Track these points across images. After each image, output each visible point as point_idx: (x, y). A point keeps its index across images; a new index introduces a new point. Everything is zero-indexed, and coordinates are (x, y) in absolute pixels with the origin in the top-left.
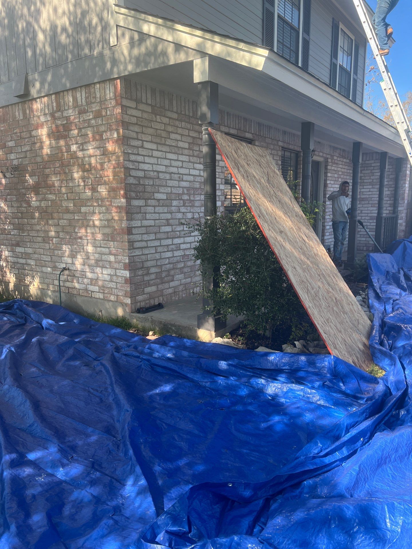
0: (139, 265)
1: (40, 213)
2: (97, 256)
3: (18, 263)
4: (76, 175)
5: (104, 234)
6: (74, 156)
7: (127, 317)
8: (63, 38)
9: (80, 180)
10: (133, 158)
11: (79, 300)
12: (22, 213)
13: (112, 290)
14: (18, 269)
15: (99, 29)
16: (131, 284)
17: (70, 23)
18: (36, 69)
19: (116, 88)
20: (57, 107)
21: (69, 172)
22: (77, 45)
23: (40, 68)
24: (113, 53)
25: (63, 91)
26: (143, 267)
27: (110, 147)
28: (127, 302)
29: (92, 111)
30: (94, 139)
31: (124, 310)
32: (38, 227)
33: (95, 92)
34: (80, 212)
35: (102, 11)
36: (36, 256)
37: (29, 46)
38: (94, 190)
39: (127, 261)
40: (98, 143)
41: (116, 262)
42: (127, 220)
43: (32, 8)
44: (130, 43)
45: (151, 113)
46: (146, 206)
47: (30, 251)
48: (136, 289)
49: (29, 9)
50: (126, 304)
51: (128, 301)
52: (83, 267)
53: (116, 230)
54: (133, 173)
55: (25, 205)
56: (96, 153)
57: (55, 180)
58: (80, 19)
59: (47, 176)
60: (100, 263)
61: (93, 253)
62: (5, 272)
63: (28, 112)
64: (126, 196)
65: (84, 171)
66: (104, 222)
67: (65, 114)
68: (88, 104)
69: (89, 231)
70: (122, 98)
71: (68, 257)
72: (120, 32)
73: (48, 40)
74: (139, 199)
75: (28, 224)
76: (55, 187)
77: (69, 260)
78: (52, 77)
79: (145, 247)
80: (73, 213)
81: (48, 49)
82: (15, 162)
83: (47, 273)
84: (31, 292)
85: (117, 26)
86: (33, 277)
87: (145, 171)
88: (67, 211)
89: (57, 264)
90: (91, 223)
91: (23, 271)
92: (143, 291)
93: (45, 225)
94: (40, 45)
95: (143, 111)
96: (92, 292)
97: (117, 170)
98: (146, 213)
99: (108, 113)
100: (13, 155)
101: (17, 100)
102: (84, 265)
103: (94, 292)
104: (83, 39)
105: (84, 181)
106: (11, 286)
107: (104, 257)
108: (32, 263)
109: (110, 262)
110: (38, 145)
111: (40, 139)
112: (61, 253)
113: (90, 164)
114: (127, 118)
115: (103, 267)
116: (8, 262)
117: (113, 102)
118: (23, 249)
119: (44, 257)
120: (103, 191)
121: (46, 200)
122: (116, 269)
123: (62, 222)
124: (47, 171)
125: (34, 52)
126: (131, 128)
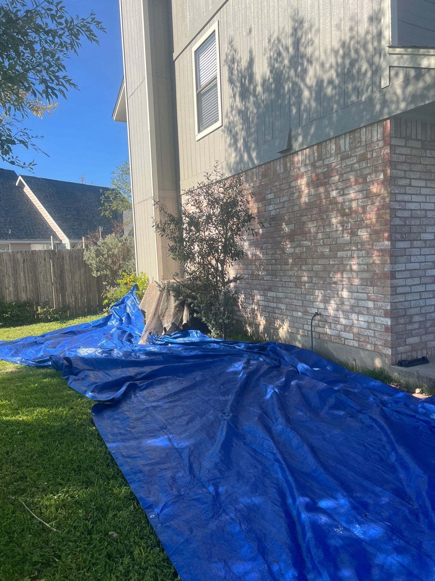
0: (402, 313)
1: (294, 260)
2: (352, 301)
3: (269, 307)
4: (334, 221)
5: (362, 279)
6: (333, 202)
7: (387, 369)
8: (329, 91)
9: (339, 225)
10: (399, 198)
11: (331, 347)
12: (276, 260)
13: (369, 338)
14: (269, 312)
15: (369, 74)
16: (392, 332)
17: (338, 75)
18: (299, 124)
19: (384, 128)
20: (318, 156)
21: (327, 218)
22: (344, 94)
23: (304, 123)
24: (384, 95)
25: (326, 141)
26: (405, 315)
27: (375, 189)
28: (387, 352)
29: (356, 156)
30: (357, 183)
31: (383, 362)
32: (291, 273)
33: (360, 137)
34: (336, 257)
35: (373, 56)
36: (287, 300)
37: (294, 104)
38: (353, 234)
39: (389, 308)
40: (360, 186)
41: (374, 308)
42: (391, 263)
43: (299, 69)
44: (403, 81)
45: (421, 148)
46: (411, 247)
47: (281, 295)
48: (397, 339)
49: (296, 71)
50: (386, 355)
51: (389, 352)
52: (336, 313)
53: (377, 274)
54: (399, 214)
55: (279, 252)
56: (358, 197)
57: (312, 227)
58: (348, 69)
59: (304, 223)
60: (355, 309)
61: (349, 299)
62: (256, 315)
63: (288, 165)
64: (390, 239)
65: (343, 215)
66: (363, 266)
67: (326, 162)
68: (351, 149)
69: (345, 276)
70: (391, 137)
71: (321, 302)
72: (393, 73)
73: (314, 95)
74: (405, 240)
75: (281, 270)
76: (311, 233)
77: (322, 306)
78: (316, 129)
79: (409, 293)
80: (329, 258)
81: (313, 104)
82: (273, 213)
83: (297, 317)
84: (280, 335)
85: (390, 67)
86: (283, 321)
87: (411, 210)
88: (323, 256)
89: (308, 309)
90: (348, 267)
91: (274, 314)
92: (405, 341)
93: (298, 270)
94: (305, 102)
95: (412, 148)
96: (345, 339)
97: (381, 211)
98: (410, 256)
99: (374, 155)
100: (271, 206)
101: (280, 155)
102: (337, 310)
103: (347, 339)
104: (350, 87)
105: (343, 226)
106: (261, 328)
107: (360, 303)
108: (283, 307)
109: (368, 308)
110: (296, 195)
111: (299, 189)
112: (313, 298)
113: (350, 208)
114: (395, 158)
115: (359, 313)
116: (259, 305)
117: (381, 144)
118: (275, 293)
119: (295, 301)
120: (364, 234)
121: (300, 247)
122: (374, 316)
123: (316, 268)
124: (304, 219)
125: (299, 110)
126: (400, 167)
